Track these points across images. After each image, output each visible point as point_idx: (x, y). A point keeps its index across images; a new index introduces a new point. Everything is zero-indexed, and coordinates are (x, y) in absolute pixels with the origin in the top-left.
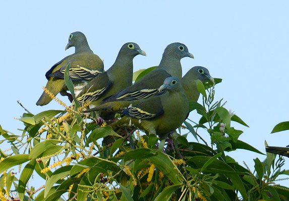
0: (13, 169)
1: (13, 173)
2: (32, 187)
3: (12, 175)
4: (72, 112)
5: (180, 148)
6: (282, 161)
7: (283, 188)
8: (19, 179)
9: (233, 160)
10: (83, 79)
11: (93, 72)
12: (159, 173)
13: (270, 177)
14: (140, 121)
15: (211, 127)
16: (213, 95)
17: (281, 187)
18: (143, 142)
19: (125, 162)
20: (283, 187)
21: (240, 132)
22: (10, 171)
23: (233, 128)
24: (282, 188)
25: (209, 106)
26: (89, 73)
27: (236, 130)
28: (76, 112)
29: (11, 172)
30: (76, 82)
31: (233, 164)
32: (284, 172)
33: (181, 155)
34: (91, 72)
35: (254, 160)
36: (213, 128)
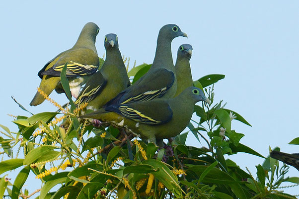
0: (8, 175)
1: (7, 179)
2: (26, 190)
3: (6, 181)
4: (68, 114)
5: (180, 156)
6: (287, 168)
7: (287, 196)
8: (13, 184)
9: (234, 164)
10: (78, 75)
11: (87, 67)
12: (158, 184)
13: (273, 184)
14: (137, 125)
15: (211, 130)
16: (212, 98)
17: (285, 194)
18: (142, 150)
19: (124, 175)
20: (286, 194)
21: (242, 135)
22: (4, 177)
23: (234, 131)
24: (285, 196)
25: (208, 109)
26: (83, 68)
27: (237, 134)
28: (71, 114)
29: (6, 177)
30: (71, 78)
31: (234, 167)
32: (288, 180)
33: (180, 164)
34: (85, 67)
35: (256, 167)
36: (213, 131)
